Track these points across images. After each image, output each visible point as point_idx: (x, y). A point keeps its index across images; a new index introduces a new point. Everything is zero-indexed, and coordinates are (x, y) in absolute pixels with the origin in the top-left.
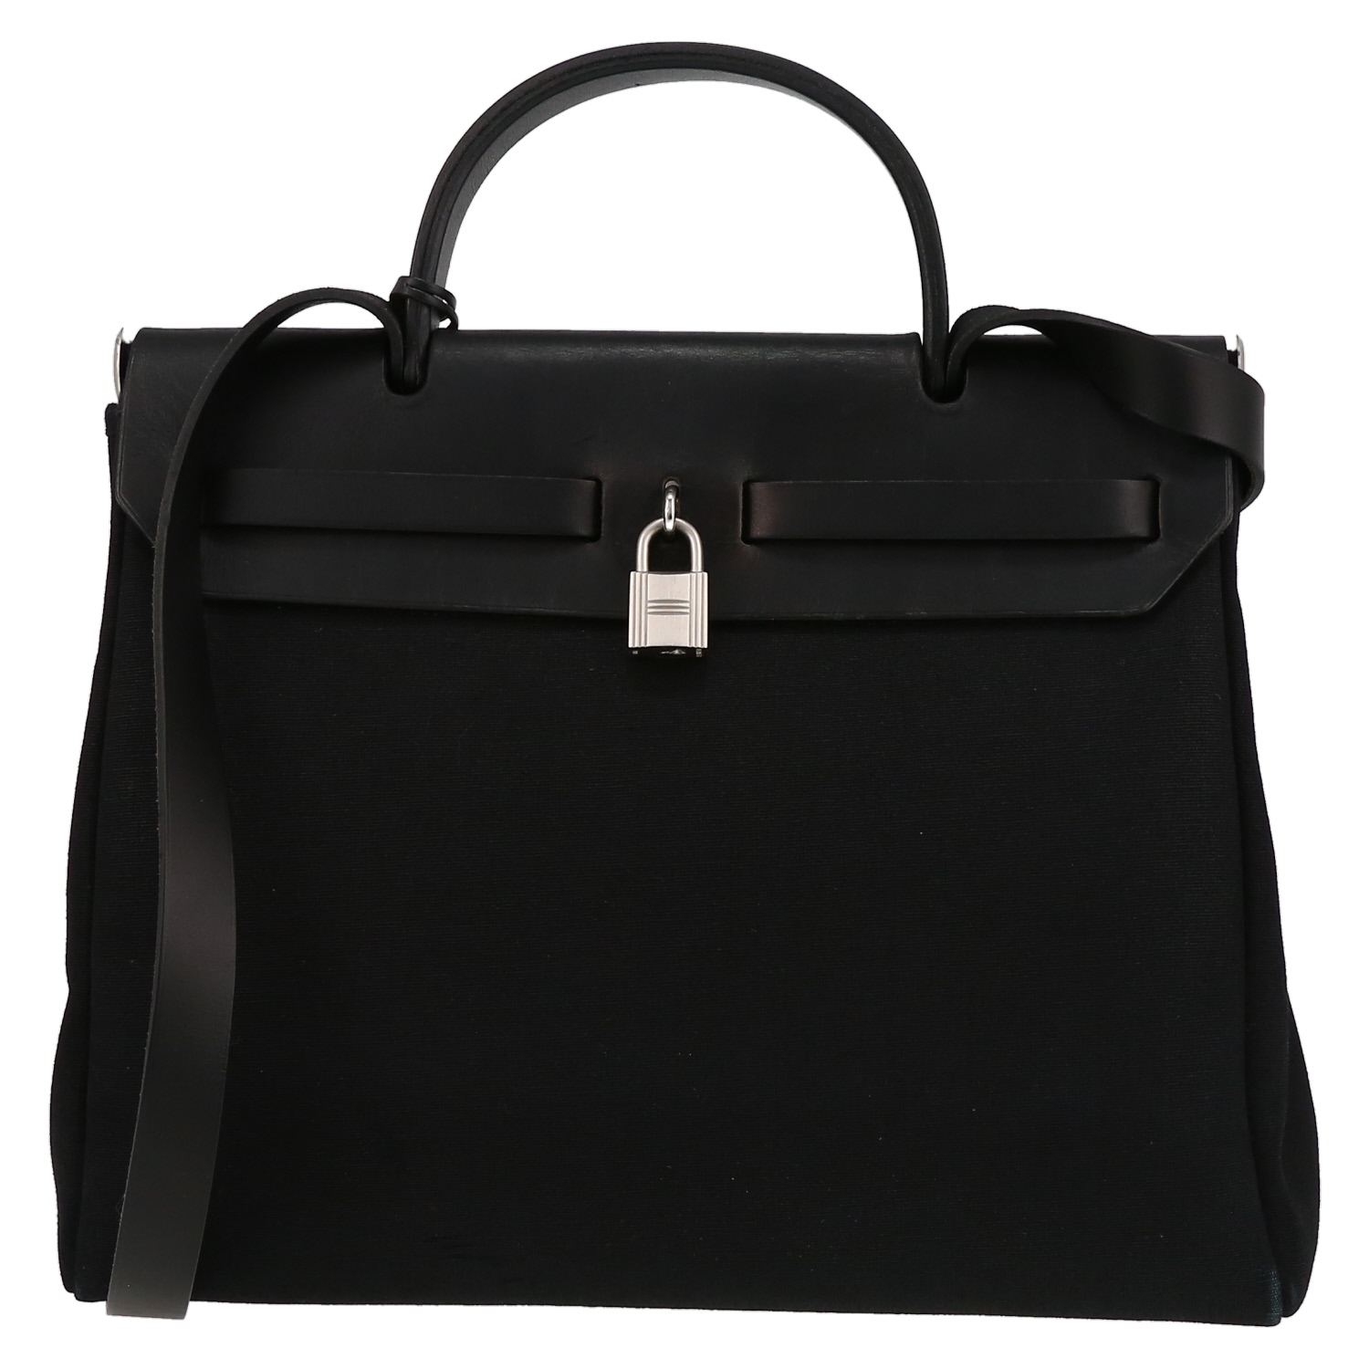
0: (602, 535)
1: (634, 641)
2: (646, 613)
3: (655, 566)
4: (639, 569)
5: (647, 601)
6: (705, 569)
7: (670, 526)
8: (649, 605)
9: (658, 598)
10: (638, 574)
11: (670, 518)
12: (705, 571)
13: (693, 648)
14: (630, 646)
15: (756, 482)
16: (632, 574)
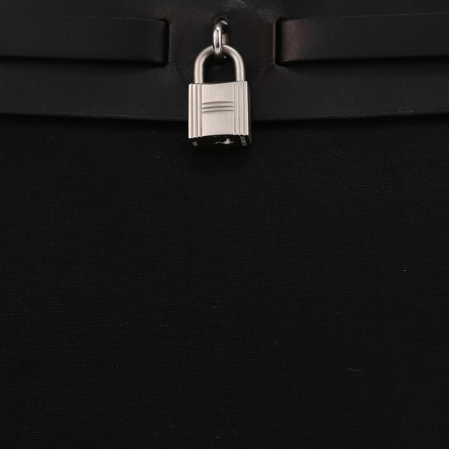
0: (169, 60)
1: (192, 134)
2: (201, 113)
3: (208, 79)
4: (196, 81)
5: (201, 104)
6: (247, 78)
7: (218, 51)
8: (203, 106)
9: (209, 101)
10: (194, 85)
11: (218, 46)
12: (246, 81)
13: (237, 135)
14: (190, 137)
15: (286, 19)
16: (190, 86)
